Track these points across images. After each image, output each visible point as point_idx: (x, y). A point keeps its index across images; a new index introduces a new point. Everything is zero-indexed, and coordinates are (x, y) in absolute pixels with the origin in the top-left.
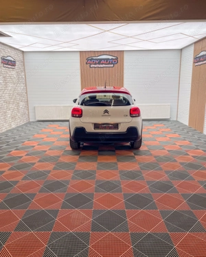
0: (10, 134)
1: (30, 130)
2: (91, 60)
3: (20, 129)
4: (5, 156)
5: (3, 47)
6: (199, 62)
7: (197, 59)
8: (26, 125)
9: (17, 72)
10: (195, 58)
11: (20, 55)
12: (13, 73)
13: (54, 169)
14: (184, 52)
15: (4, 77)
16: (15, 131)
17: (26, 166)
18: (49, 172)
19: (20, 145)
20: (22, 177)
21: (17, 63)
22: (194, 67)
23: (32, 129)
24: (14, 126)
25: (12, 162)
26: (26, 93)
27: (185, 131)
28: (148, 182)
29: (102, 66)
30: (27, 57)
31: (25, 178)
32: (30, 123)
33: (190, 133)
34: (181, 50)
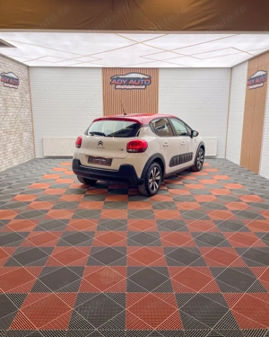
0: (11, 174)
1: (37, 169)
2: (116, 79)
3: (24, 167)
4: (9, 202)
5: (3, 60)
6: (254, 84)
7: (252, 81)
8: (31, 162)
9: (21, 94)
10: (249, 80)
11: (25, 71)
12: (15, 94)
13: (74, 217)
14: (235, 71)
15: (4, 100)
16: (18, 170)
17: (37, 213)
18: (67, 221)
19: (27, 188)
20: (33, 227)
21: (21, 82)
22: (248, 90)
23: (39, 168)
24: (15, 164)
25: (18, 209)
26: (32, 121)
27: (237, 171)
28: (194, 234)
29: (130, 87)
30: (34, 74)
31: (37, 229)
32: (36, 160)
33: (243, 175)
34: (232, 68)
